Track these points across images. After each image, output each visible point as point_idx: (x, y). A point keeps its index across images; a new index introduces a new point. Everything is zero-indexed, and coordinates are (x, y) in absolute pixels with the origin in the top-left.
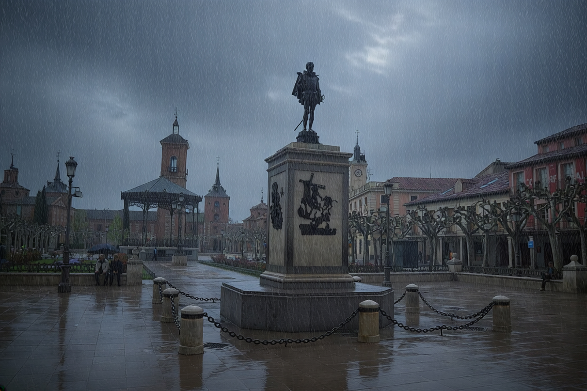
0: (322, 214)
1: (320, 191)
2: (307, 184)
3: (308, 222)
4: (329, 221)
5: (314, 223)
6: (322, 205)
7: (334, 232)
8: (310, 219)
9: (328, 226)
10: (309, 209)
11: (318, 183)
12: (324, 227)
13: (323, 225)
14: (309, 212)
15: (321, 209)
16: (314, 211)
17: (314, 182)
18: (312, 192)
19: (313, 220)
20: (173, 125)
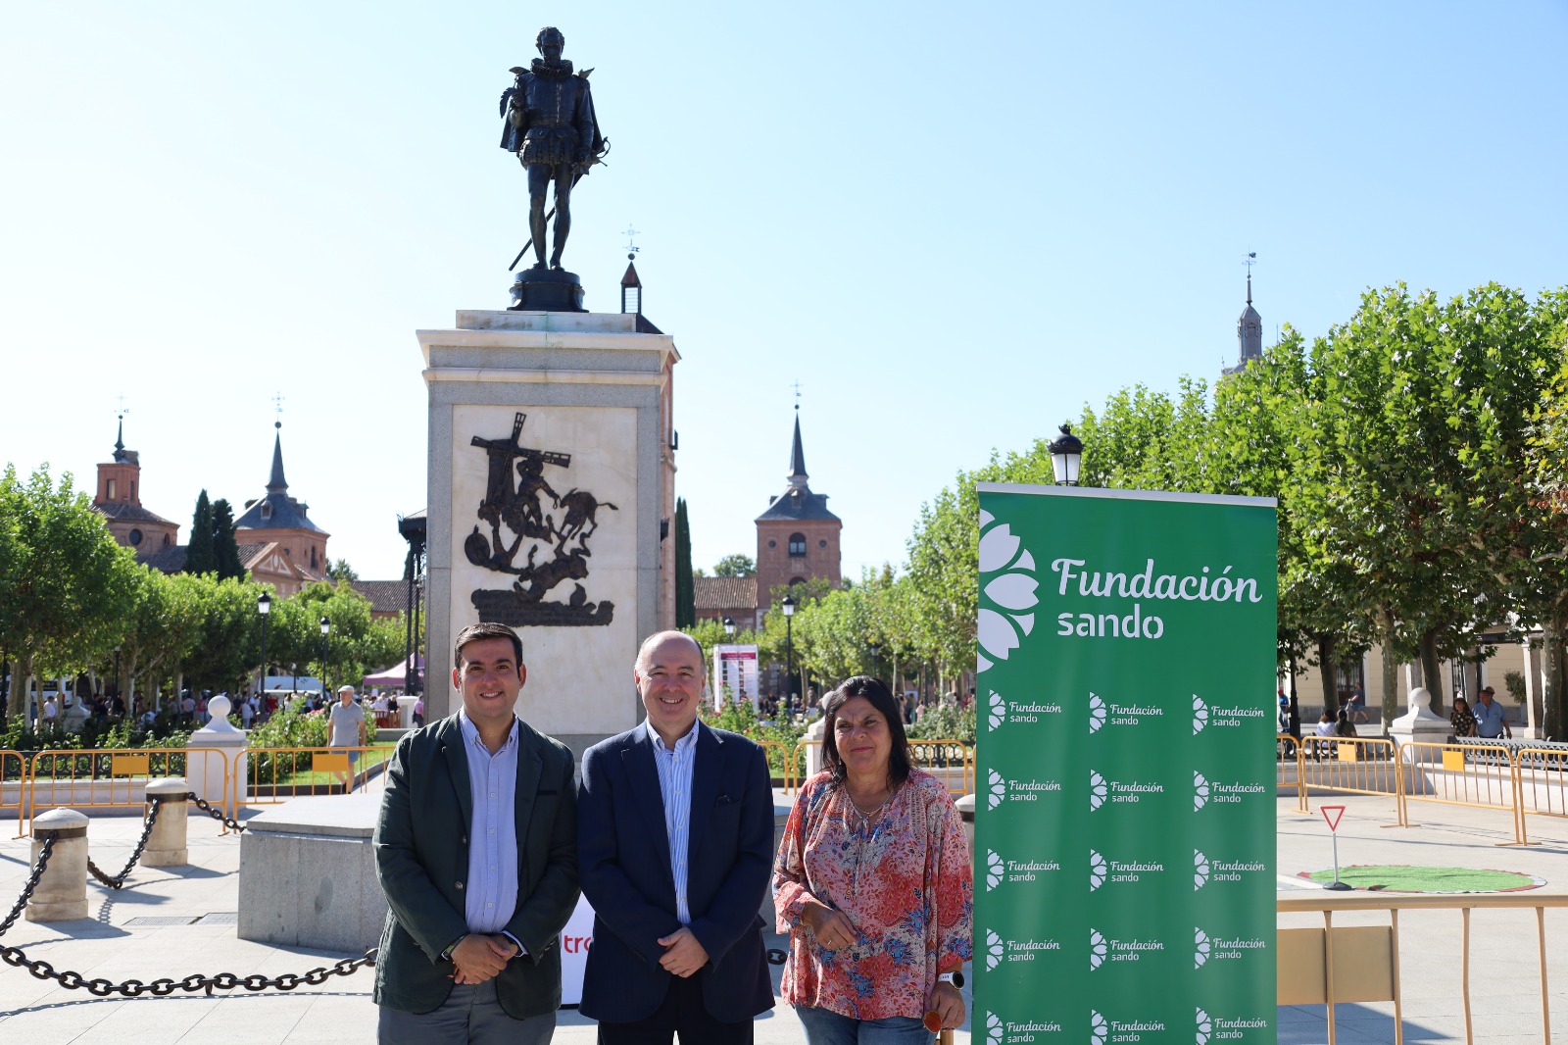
0: (558, 551)
1: (551, 474)
2: (501, 452)
3: (504, 582)
4: (585, 574)
5: (527, 585)
6: (558, 524)
7: (604, 614)
8: (516, 571)
9: (580, 592)
10: (508, 537)
11: (545, 447)
12: (566, 601)
13: (561, 592)
14: (507, 546)
15: (554, 537)
16: (528, 543)
17: (526, 441)
18: (518, 479)
19: (525, 574)
20: (622, 283)
